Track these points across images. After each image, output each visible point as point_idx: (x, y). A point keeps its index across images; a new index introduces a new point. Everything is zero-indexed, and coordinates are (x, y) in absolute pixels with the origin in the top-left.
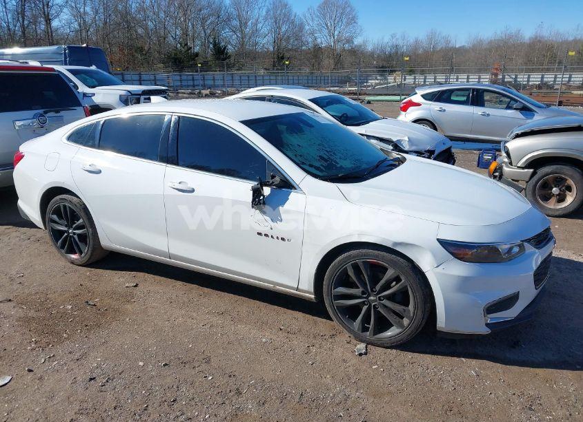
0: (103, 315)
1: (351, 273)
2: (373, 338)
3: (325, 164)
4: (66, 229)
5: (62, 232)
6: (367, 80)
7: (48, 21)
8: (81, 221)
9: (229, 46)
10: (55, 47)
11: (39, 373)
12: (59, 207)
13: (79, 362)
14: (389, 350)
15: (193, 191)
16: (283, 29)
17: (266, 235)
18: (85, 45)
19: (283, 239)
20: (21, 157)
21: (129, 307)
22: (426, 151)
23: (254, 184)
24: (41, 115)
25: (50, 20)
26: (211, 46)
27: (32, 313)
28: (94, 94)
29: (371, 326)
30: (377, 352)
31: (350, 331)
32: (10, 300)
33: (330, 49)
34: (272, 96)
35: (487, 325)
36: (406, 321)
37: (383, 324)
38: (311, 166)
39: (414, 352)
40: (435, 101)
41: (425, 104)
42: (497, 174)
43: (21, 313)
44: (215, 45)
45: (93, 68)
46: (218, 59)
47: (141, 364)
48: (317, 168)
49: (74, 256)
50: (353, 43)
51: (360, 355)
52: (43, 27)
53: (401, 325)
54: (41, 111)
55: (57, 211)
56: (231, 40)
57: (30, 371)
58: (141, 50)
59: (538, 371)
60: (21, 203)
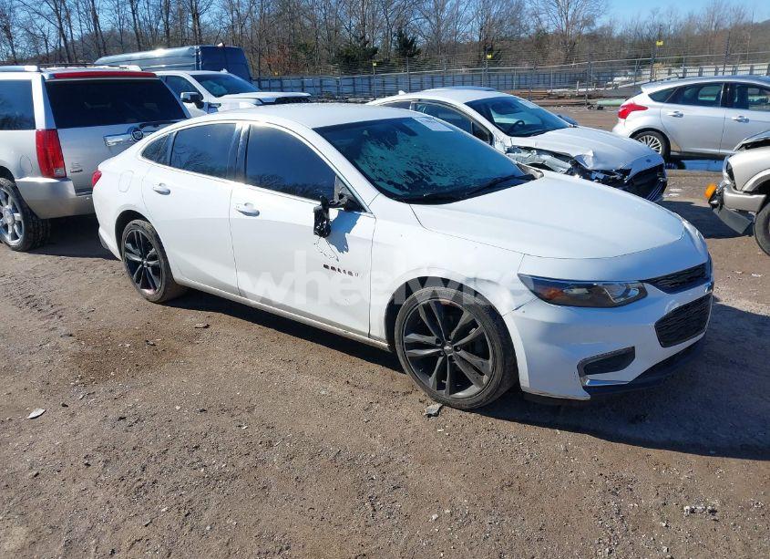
0: (158, 355)
1: (423, 316)
2: (449, 398)
3: (411, 181)
4: (140, 260)
5: (137, 263)
6: (613, 77)
7: (196, 16)
8: (153, 250)
9: (420, 38)
10: (185, 49)
11: (72, 407)
12: (133, 233)
13: (116, 402)
14: (468, 414)
15: (257, 214)
16: (494, 10)
17: (333, 268)
18: (221, 45)
19: (350, 273)
20: (98, 176)
21: (189, 348)
22: (617, 171)
23: (317, 204)
24: (137, 129)
25: (198, 14)
26: (395, 39)
27: (89, 350)
28: (220, 105)
29: (447, 382)
30: (453, 414)
31: (425, 388)
32: (71, 335)
33: (561, 35)
34: (420, 100)
35: (585, 388)
36: (485, 379)
37: (461, 382)
38: (390, 183)
39: (497, 417)
40: (669, 102)
41: (652, 107)
42: (715, 202)
43: (78, 349)
44: (401, 35)
45: (224, 72)
46: (404, 55)
47: (178, 408)
48: (397, 186)
49: (147, 291)
50: (594, 24)
51: (429, 416)
52: (191, 23)
53: (480, 383)
54: (137, 125)
55: (131, 240)
56: (421, 29)
57: (64, 405)
58: (304, 47)
59: (651, 451)
60: (101, 231)
